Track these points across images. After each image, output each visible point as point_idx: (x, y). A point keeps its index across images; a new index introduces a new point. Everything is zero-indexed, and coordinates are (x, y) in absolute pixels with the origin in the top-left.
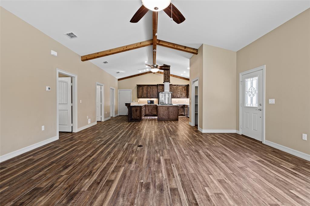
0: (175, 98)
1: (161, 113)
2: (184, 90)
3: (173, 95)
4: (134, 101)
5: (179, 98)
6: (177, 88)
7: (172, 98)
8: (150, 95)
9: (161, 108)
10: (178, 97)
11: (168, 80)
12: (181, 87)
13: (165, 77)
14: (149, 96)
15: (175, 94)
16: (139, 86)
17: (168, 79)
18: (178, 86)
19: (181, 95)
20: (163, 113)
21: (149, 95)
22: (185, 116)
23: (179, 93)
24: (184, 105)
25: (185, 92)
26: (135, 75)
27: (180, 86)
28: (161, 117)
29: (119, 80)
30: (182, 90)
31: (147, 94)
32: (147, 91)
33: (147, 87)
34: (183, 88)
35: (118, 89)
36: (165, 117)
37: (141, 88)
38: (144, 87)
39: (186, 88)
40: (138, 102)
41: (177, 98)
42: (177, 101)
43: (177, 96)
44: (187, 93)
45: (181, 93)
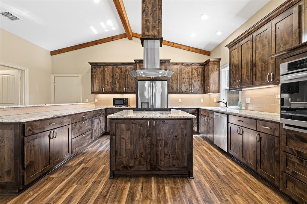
0: (176, 92)
1: (124, 147)
2: (196, 75)
3: (172, 87)
4: (87, 100)
5: (185, 92)
6: (180, 71)
7: (169, 93)
8: (120, 86)
9: (123, 125)
10: (183, 90)
11: (155, 31)
12: (189, 69)
13: (147, 21)
14: (117, 89)
15: (177, 83)
16: (95, 66)
17: (154, 27)
18: (183, 67)
19: (190, 85)
20: (129, 147)
21: (118, 85)
22: (199, 134)
23: (186, 81)
24: (198, 109)
25: (200, 79)
26: (87, 43)
27: (187, 65)
28: (122, 163)
29: (53, 53)
30: (192, 74)
31: (114, 83)
32: (113, 77)
33: (113, 69)
34: (194, 71)
35: (53, 73)
36: (140, 164)
37: (99, 70)
38: (106, 69)
39: (200, 70)
40: (94, 101)
41: (180, 93)
42: (180, 100)
43: (181, 88)
44: (204, 82)
45: (189, 82)
